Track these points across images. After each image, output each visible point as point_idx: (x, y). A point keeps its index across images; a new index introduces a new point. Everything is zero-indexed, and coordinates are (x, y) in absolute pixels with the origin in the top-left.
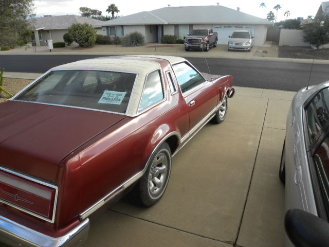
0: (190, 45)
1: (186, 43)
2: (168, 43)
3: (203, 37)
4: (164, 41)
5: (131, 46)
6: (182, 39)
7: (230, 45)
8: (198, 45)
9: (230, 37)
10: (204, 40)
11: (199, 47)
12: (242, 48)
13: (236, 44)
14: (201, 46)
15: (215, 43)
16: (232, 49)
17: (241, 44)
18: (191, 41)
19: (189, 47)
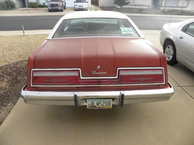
0: (52, 8)
1: (49, 6)
2: (33, 7)
3: (60, 2)
4: (30, 6)
5: (7, 10)
6: (42, 4)
7: (76, 7)
8: (57, 8)
9: (74, 2)
10: (60, 4)
11: (58, 9)
12: (83, 9)
13: (79, 6)
14: (59, 8)
15: (65, 6)
16: (77, 9)
17: (82, 6)
18: (52, 5)
19: (52, 9)
